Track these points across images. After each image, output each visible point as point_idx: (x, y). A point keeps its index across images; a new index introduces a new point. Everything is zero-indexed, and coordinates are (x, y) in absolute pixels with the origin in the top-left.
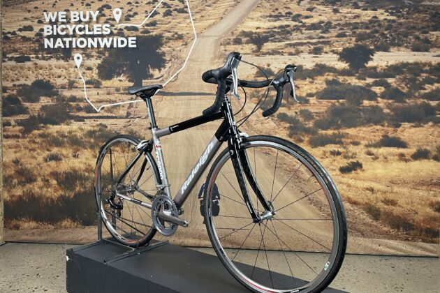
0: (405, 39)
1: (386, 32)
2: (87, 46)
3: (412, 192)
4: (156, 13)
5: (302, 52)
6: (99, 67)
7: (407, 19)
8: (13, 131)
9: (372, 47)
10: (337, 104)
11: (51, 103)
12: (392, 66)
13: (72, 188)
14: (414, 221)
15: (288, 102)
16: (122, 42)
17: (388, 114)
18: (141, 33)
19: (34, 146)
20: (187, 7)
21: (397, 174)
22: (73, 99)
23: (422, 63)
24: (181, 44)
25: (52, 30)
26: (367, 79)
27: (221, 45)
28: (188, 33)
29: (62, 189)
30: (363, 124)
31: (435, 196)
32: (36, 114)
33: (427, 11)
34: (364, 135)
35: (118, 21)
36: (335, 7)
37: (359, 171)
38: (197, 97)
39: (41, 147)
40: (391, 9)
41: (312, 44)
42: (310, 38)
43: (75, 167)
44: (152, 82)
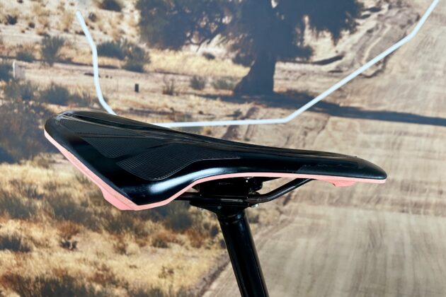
22: (59, 95)
43: (66, 270)
44: (304, 74)
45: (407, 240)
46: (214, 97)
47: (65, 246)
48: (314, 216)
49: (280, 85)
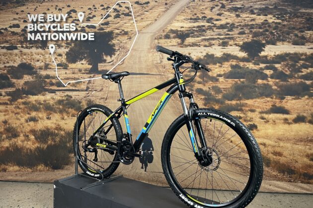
0: (287, 36)
1: (274, 31)
2: (59, 39)
3: (293, 146)
4: (109, 16)
5: (214, 45)
6: (67, 54)
7: (289, 22)
8: (3, 100)
9: (264, 42)
10: (239, 82)
11: (31, 80)
12: (278, 55)
13: (45, 142)
14: (295, 168)
15: (203, 80)
16: (84, 36)
17: (276, 90)
18: (98, 30)
19: (18, 110)
20: (131, 12)
21: (282, 133)
22: (48, 77)
23: (300, 54)
24: (127, 38)
25: (34, 27)
26: (260, 64)
27: (156, 39)
28: (131, 31)
29: (38, 142)
30: (257, 97)
31: (310, 149)
32: (21, 88)
33: (303, 16)
34: (258, 105)
35: (81, 21)
36: (237, 13)
37: (255, 131)
38: (138, 76)
39: (24, 112)
40: (277, 15)
41: (221, 39)
42: (219, 35)
43: (48, 126)
44: (105, 66)
45: (141, 108)
46: (84, 73)
47: (48, 118)
48: (114, 103)
49: (100, 69)
